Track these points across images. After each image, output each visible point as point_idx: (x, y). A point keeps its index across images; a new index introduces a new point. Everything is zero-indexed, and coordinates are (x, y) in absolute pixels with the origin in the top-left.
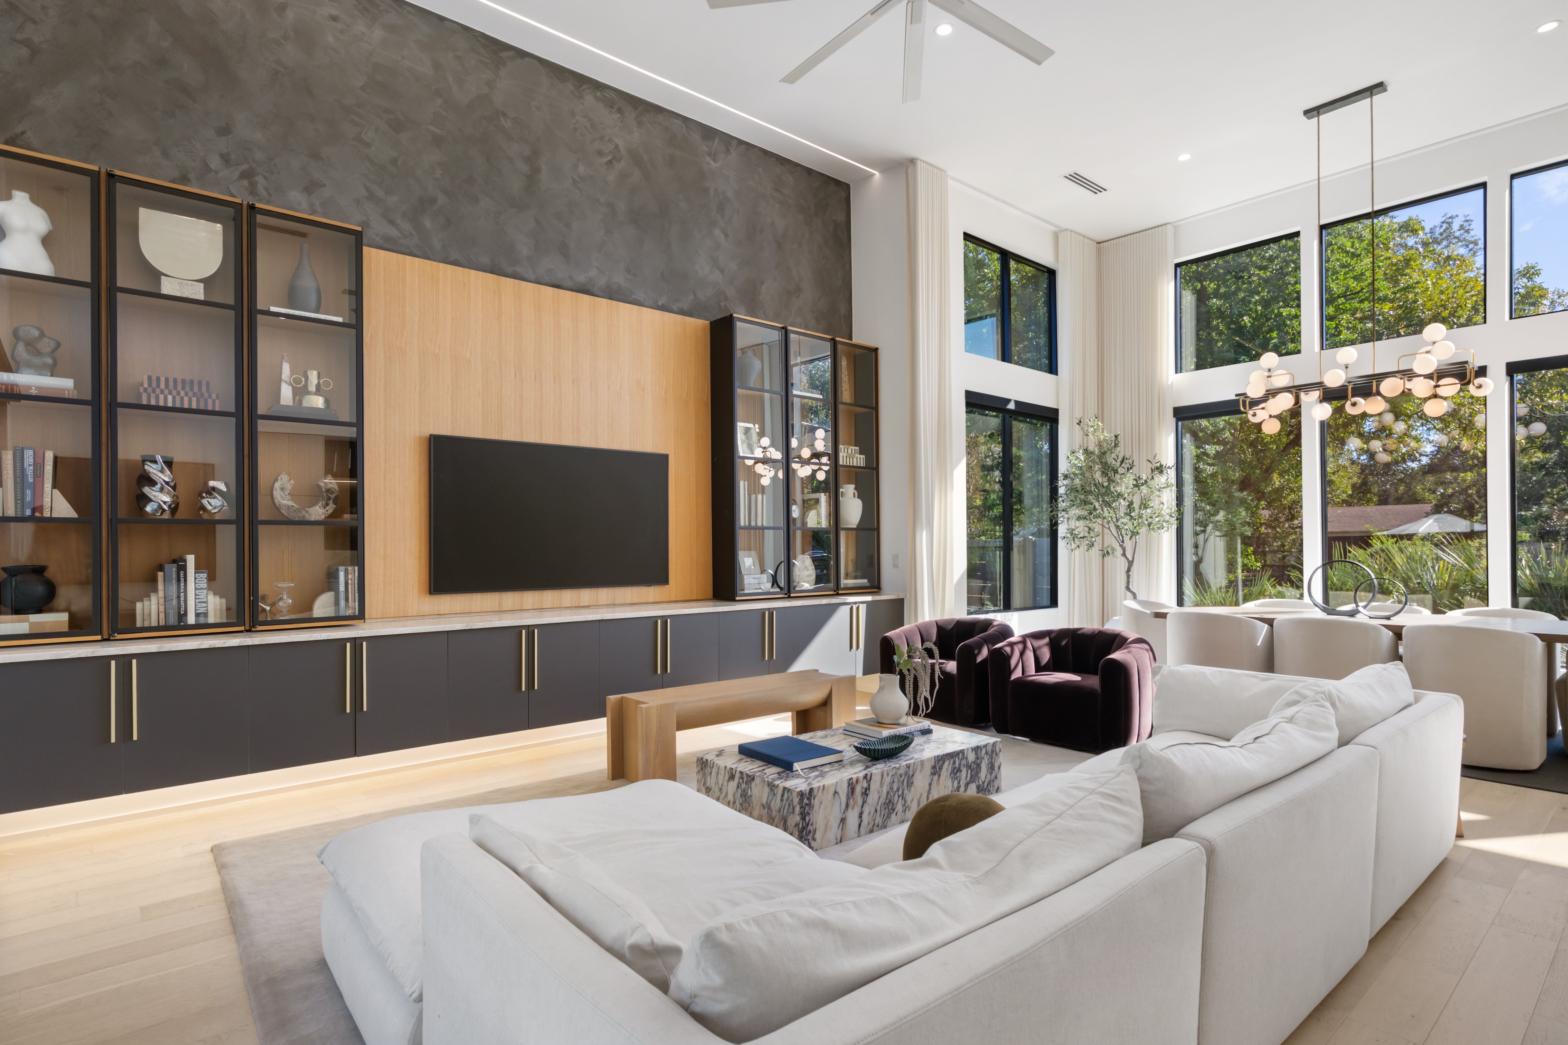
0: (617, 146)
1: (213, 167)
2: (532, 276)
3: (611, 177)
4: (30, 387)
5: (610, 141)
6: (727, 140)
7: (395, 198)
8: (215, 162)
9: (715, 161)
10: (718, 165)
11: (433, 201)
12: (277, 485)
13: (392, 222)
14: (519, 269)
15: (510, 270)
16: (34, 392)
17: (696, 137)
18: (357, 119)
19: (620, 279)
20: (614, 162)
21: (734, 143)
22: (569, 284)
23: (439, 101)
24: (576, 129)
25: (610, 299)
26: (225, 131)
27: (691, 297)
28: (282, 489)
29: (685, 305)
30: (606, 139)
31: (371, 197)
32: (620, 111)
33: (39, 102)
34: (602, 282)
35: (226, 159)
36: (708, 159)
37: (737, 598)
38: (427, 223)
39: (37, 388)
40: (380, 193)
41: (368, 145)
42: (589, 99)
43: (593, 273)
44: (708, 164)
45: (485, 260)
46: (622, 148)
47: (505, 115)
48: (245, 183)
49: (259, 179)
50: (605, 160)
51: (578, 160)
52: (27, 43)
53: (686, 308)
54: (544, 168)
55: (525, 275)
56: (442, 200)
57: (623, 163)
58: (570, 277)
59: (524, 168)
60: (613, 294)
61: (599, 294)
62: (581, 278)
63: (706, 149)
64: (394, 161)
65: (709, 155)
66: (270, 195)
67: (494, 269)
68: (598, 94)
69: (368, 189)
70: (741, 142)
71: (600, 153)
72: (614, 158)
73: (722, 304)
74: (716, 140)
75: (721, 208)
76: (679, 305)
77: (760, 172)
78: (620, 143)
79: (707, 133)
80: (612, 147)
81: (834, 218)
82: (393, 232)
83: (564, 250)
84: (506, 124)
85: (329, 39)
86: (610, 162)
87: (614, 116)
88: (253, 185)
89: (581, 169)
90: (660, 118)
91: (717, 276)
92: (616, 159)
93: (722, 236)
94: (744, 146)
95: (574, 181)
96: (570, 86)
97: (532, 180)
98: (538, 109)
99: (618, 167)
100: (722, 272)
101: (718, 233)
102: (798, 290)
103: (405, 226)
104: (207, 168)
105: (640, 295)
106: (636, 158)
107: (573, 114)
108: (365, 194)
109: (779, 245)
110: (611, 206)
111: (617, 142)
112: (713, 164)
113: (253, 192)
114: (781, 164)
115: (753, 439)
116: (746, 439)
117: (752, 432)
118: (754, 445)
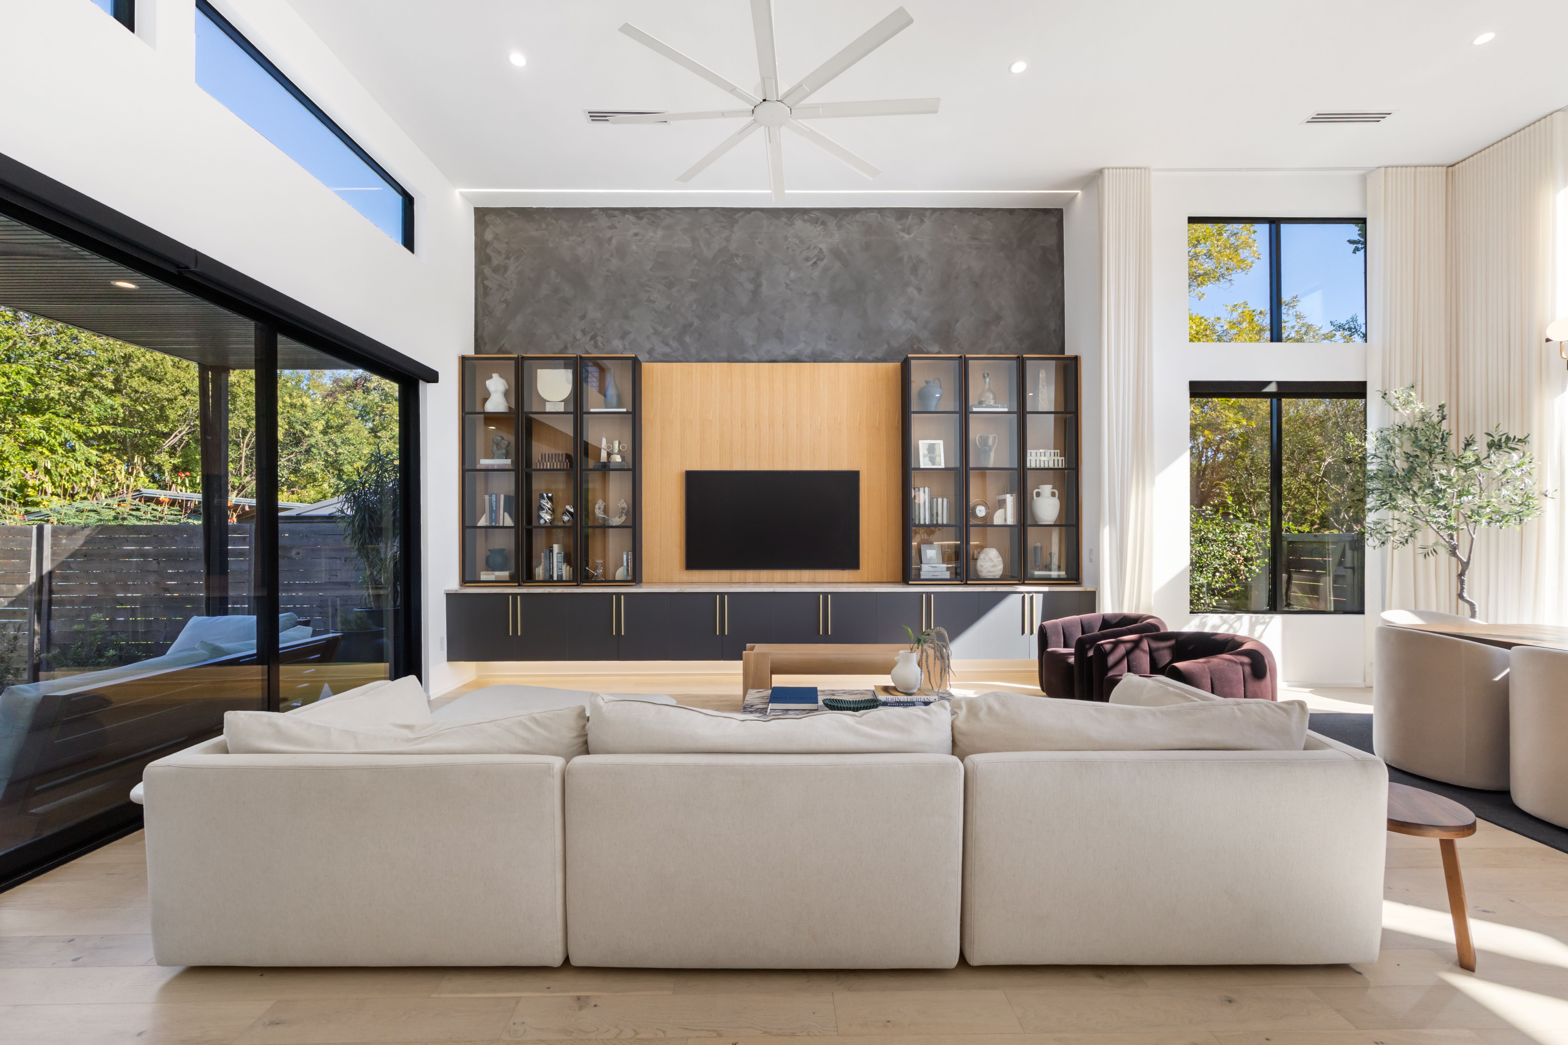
0: (821, 249)
1: (578, 338)
2: (755, 358)
3: (816, 274)
4: (494, 465)
5: (815, 248)
6: (920, 213)
7: (669, 329)
8: (579, 335)
9: (909, 233)
10: (912, 236)
11: (691, 325)
12: (597, 506)
13: (667, 344)
14: (746, 355)
15: (740, 357)
16: (496, 467)
17: (891, 220)
18: (648, 288)
19: (822, 346)
20: (819, 262)
21: (928, 213)
22: (783, 357)
23: (695, 261)
24: (788, 248)
25: (814, 362)
26: (583, 317)
27: (885, 346)
28: (599, 508)
29: (879, 354)
30: (812, 247)
31: (656, 332)
32: (823, 223)
33: (509, 328)
34: (808, 351)
35: (584, 332)
36: (902, 234)
37: (910, 582)
38: (688, 339)
39: (498, 465)
40: (660, 329)
41: (654, 302)
42: (799, 223)
43: (801, 346)
44: (903, 237)
45: (724, 354)
46: (824, 250)
47: (737, 256)
48: (592, 342)
49: (599, 339)
50: (811, 263)
51: (790, 269)
52: (505, 301)
53: (879, 356)
54: (764, 282)
55: (751, 359)
56: (696, 322)
57: (825, 260)
58: (783, 353)
59: (750, 286)
60: (817, 358)
61: (806, 360)
62: (792, 352)
63: (900, 227)
64: (668, 307)
65: (903, 230)
66: (604, 345)
67: (730, 360)
68: (806, 217)
69: (654, 328)
70: (934, 210)
71: (807, 259)
72: (818, 260)
73: (915, 346)
74: (910, 217)
75: (914, 270)
76: (874, 355)
77: (956, 227)
78: (823, 246)
79: (902, 213)
80: (816, 251)
81: (1042, 245)
82: (667, 350)
83: (779, 335)
84: (738, 261)
85: (634, 247)
86: (815, 263)
87: (819, 229)
88: (596, 342)
89: (792, 275)
90: (858, 217)
91: (911, 325)
92: (820, 259)
93: (915, 292)
94: (938, 213)
95: (787, 285)
96: (784, 219)
97: (756, 293)
98: (760, 243)
99: (822, 264)
100: (915, 320)
101: (911, 290)
102: (998, 318)
103: (675, 344)
104: (575, 339)
105: (839, 354)
106: (836, 253)
107: (786, 238)
108: (652, 331)
109: (976, 285)
110: (815, 295)
111: (821, 246)
112: (907, 236)
113: (596, 346)
114: (978, 215)
115: (937, 452)
116: (929, 453)
117: (936, 447)
118: (938, 458)
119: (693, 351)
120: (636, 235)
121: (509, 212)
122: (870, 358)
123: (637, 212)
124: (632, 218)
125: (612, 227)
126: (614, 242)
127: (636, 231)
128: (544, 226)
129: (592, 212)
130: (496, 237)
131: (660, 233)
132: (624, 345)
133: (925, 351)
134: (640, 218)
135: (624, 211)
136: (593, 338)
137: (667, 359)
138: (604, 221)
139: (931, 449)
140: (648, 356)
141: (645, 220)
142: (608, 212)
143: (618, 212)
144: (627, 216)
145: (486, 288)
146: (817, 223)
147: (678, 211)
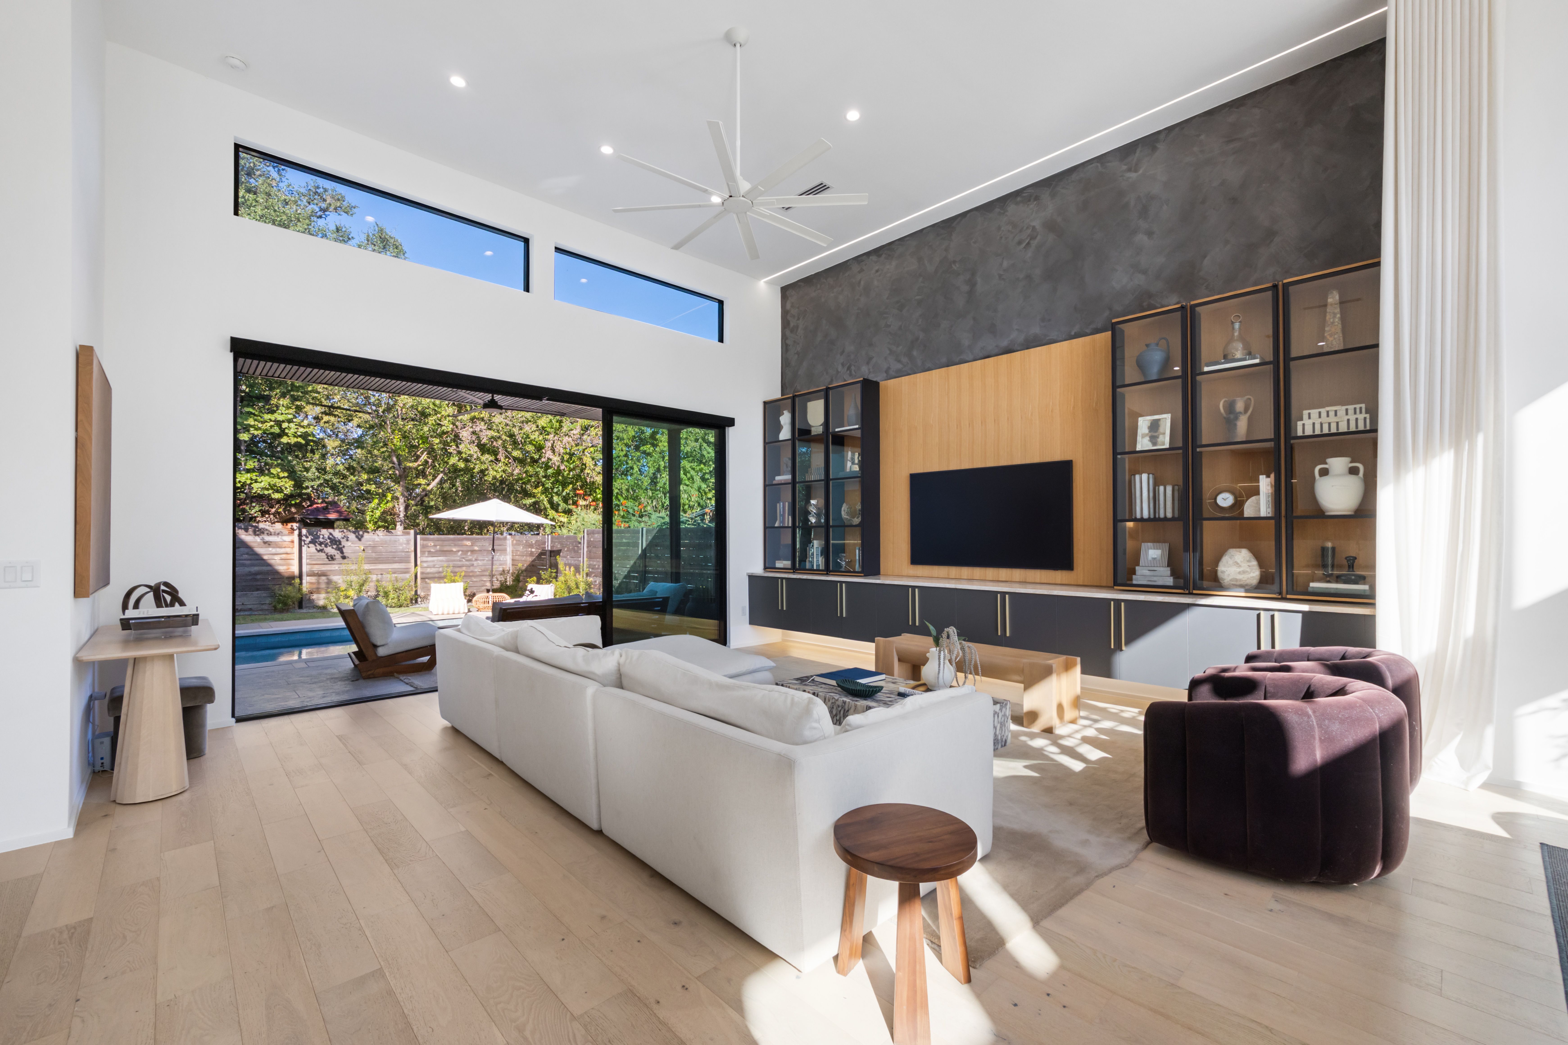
0: (1034, 227)
1: (839, 370)
2: (971, 357)
3: (1029, 254)
5: (1027, 228)
6: (1150, 142)
7: (901, 348)
8: (840, 368)
9: (1136, 171)
10: (1141, 172)
11: (918, 339)
13: (899, 361)
14: (964, 357)
15: (957, 359)
17: (1113, 165)
18: (885, 315)
19: (1036, 330)
20: (1032, 242)
21: (1161, 137)
22: (997, 350)
23: (921, 279)
24: (1001, 238)
25: (1026, 349)
26: (842, 353)
27: (1107, 313)
28: (844, 511)
30: (1025, 228)
31: (891, 352)
32: (1037, 198)
33: (800, 371)
34: (1021, 338)
35: (843, 365)
36: (1128, 175)
38: (915, 353)
40: (894, 348)
41: (890, 326)
42: (1012, 208)
43: (1014, 335)
44: (1129, 178)
45: (944, 360)
46: (1038, 227)
47: (955, 262)
48: (848, 372)
49: (853, 368)
50: (1024, 245)
51: (1003, 259)
52: (798, 352)
53: (1099, 325)
54: (979, 280)
55: (966, 359)
56: (921, 335)
57: (1039, 237)
58: (997, 346)
59: (966, 288)
60: (1030, 343)
61: (1019, 348)
62: (1004, 343)
63: (1124, 167)
64: (900, 328)
65: (1130, 170)
66: (856, 373)
67: (949, 364)
68: (1019, 199)
69: (890, 350)
71: (1020, 243)
72: (1030, 240)
74: (1138, 150)
75: (1144, 212)
76: (1093, 326)
77: (1202, 137)
78: (1037, 224)
79: (1127, 151)
80: (1029, 231)
81: (1351, 104)
82: (899, 366)
83: (992, 330)
84: (955, 267)
85: (876, 283)
86: (1028, 243)
87: (1031, 206)
88: (850, 371)
89: (1005, 264)
90: (1074, 176)
91: (1140, 280)
92: (1032, 238)
93: (1145, 238)
94: (1177, 129)
95: (1000, 276)
96: (997, 210)
97: (971, 293)
98: (975, 243)
99: (1034, 243)
100: (1144, 272)
101: (1141, 238)
102: (1270, 234)
103: (905, 360)
104: (838, 372)
105: (1053, 335)
106: (1051, 226)
107: (999, 228)
108: (888, 352)
109: (1234, 201)
110: (1029, 277)
111: (1033, 224)
112: (1133, 175)
113: (851, 375)
114: (1237, 108)
115: (1161, 430)
116: (1150, 432)
117: (1161, 423)
118: (1161, 437)
119: (919, 363)
120: (877, 271)
121: (799, 283)
122: (1088, 331)
123: (877, 252)
124: (874, 258)
125: (861, 271)
126: (862, 283)
127: (877, 268)
128: (819, 287)
129: (848, 264)
130: (792, 306)
131: (894, 263)
132: (869, 370)
133: (1159, 306)
134: (879, 256)
135: (868, 254)
136: (849, 368)
137: (900, 374)
138: (855, 268)
139: (1154, 426)
140: (885, 375)
141: (884, 256)
142: (858, 259)
143: (865, 256)
144: (871, 257)
145: (787, 345)
146: (1029, 201)
147: (908, 238)
